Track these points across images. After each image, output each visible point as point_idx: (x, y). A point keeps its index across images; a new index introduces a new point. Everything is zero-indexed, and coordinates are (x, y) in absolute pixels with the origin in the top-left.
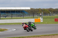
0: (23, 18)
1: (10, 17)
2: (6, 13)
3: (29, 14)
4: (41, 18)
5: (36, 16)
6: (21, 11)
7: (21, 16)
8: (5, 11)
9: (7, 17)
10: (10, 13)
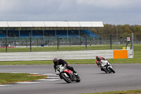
0: (86, 49)
1: (54, 44)
2: (44, 37)
3: (100, 39)
4: (128, 48)
5: (117, 44)
6: (81, 31)
7: (81, 43)
8: (43, 30)
9: (46, 44)
10: (54, 35)
